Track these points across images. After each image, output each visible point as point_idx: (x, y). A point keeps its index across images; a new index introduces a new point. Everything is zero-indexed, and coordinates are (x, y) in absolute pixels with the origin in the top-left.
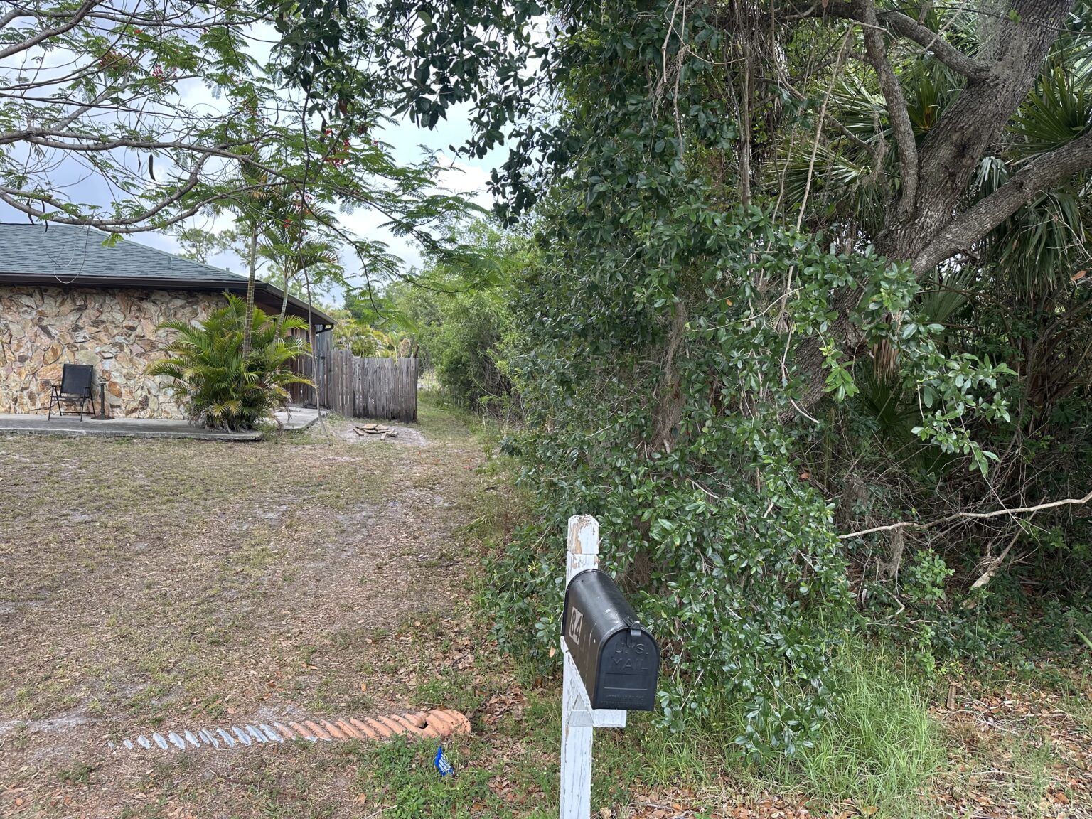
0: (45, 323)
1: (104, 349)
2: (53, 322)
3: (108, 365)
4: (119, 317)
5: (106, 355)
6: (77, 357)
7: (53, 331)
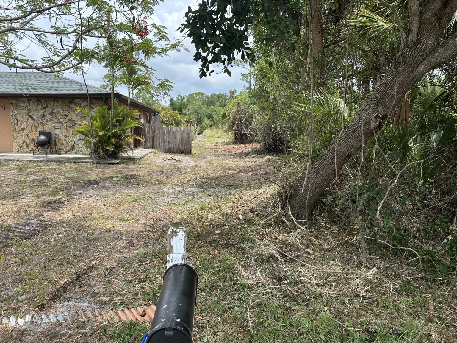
0: (30, 114)
1: (55, 124)
2: (34, 114)
3: (57, 132)
4: (61, 111)
5: (56, 127)
6: (44, 128)
7: (34, 118)
